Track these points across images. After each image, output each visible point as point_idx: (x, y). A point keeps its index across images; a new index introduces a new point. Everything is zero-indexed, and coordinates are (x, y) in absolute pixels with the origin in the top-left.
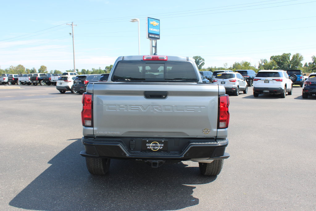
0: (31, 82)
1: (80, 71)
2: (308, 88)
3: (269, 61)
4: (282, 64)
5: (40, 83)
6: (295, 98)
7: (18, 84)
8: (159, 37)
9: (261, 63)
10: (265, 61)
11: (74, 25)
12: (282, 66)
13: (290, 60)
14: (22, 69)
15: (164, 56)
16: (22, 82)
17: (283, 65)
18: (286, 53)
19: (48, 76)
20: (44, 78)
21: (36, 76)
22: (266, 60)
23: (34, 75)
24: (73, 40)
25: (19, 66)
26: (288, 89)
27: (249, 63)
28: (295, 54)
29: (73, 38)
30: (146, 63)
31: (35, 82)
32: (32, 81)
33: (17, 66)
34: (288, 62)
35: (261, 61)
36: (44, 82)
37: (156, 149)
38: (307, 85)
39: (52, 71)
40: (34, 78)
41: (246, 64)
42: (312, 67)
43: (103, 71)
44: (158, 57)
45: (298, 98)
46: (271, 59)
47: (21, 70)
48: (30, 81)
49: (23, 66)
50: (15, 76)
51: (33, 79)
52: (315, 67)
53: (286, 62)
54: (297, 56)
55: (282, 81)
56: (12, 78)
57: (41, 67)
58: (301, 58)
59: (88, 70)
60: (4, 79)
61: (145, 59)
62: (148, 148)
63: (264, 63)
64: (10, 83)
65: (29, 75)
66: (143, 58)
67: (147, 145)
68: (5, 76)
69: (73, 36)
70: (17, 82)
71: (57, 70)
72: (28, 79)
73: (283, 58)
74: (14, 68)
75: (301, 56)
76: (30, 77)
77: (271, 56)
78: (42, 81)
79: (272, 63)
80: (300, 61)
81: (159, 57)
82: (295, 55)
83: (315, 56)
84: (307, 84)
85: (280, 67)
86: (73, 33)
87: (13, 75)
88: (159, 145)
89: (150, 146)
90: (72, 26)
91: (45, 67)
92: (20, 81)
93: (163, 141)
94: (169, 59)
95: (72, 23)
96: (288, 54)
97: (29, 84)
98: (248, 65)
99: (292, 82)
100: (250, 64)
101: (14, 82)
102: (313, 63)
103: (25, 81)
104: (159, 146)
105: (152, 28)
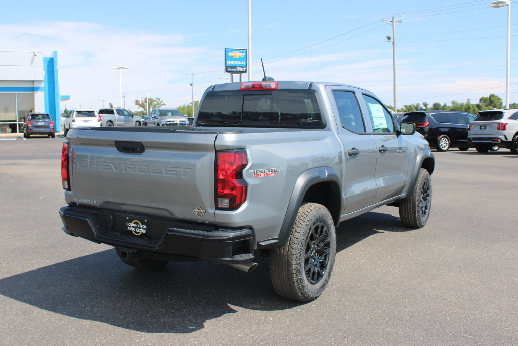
1: (430, 105)
11: (397, 22)
24: (393, 49)
29: (393, 45)
30: (244, 95)
37: (138, 233)
43: (473, 107)
44: (261, 84)
59: (445, 105)
61: (243, 87)
62: (129, 229)
67: (128, 224)
69: (393, 43)
86: (393, 36)
88: (141, 226)
89: (130, 227)
90: (391, 23)
93: (146, 221)
95: (393, 18)
104: (142, 229)
105: (230, 61)
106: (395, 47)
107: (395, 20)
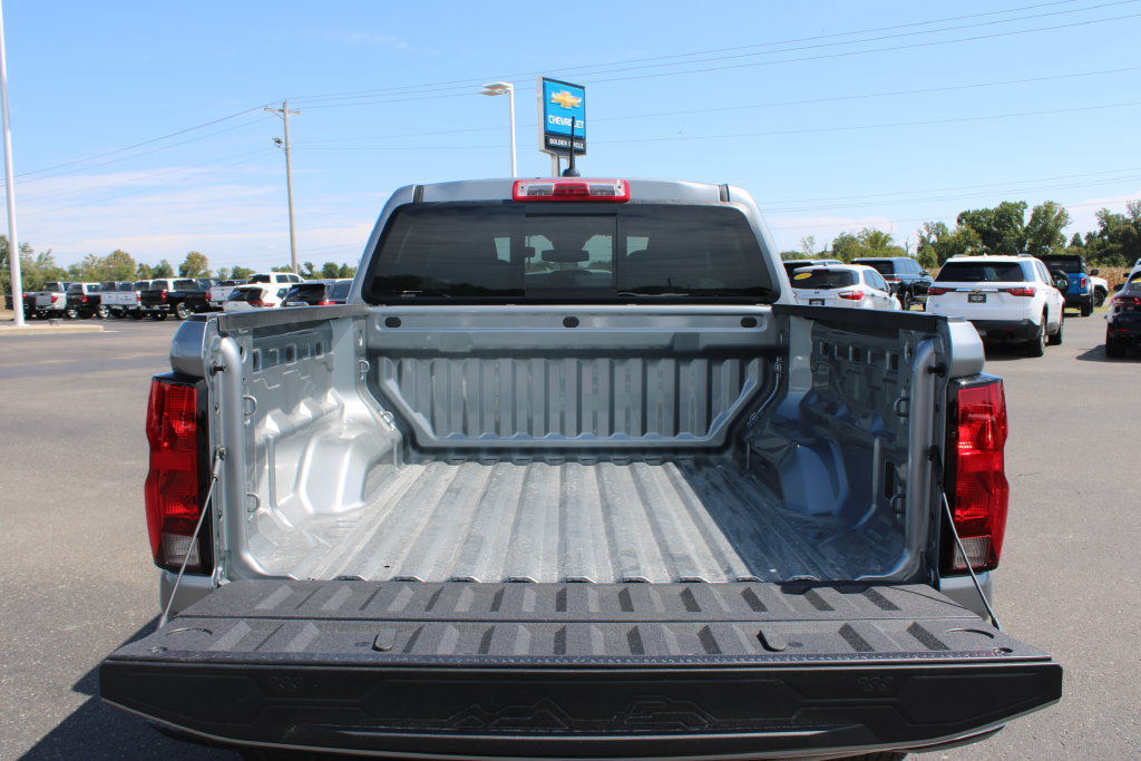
0: (144, 308)
1: (319, 268)
2: (1127, 320)
3: (952, 227)
4: (998, 237)
5: (174, 310)
6: (1079, 358)
7: (100, 317)
8: (585, 146)
9: (925, 234)
10: (940, 228)
11: (290, 112)
12: (999, 245)
13: (1026, 224)
14: (125, 266)
15: (614, 181)
16: (114, 307)
17: (999, 241)
18: (1012, 200)
19: (204, 287)
20: (186, 293)
21: (160, 287)
22: (943, 226)
23: (154, 283)
24: (287, 161)
25: (117, 254)
26: (1052, 324)
27: (886, 237)
28: (1042, 204)
29: (287, 154)
30: (528, 215)
31: (156, 307)
32: (148, 307)
33: (110, 256)
34: (1016, 231)
35: (927, 228)
36: (186, 307)
38: (1125, 310)
39: (223, 270)
40: (154, 295)
41: (877, 240)
42: (1098, 249)
44: (584, 185)
45: (1090, 356)
46: (959, 221)
47: (123, 269)
48: (139, 303)
49: (127, 255)
50: (90, 288)
51: (151, 297)
52: (1108, 248)
53: (1012, 231)
54: (1046, 212)
55: (1032, 295)
56: (80, 297)
57: (189, 258)
58: (1061, 219)
59: (345, 267)
60: (54, 300)
61: (522, 194)
63: (938, 235)
64: (73, 313)
65: (140, 286)
66: (514, 193)
68: (57, 290)
69: (286, 150)
70: (97, 311)
71: (243, 267)
72: (133, 299)
73: (1002, 217)
74: (99, 262)
75: (1062, 213)
76: (139, 293)
77: (962, 210)
78: (182, 305)
79: (965, 234)
80: (1058, 226)
81: (589, 185)
82: (1039, 207)
83: (1108, 212)
84: (1125, 306)
85: (992, 248)
86: (286, 137)
87: (85, 286)
90: (281, 114)
91: (203, 259)
92: (108, 307)
94: (636, 196)
95: (284, 104)
96: (1017, 206)
97: (136, 315)
98: (884, 242)
99: (1061, 299)
100: (890, 239)
101: (86, 308)
102: (1102, 234)
103: (125, 307)
105: (556, 115)
106: (290, 158)
107: (288, 108)
